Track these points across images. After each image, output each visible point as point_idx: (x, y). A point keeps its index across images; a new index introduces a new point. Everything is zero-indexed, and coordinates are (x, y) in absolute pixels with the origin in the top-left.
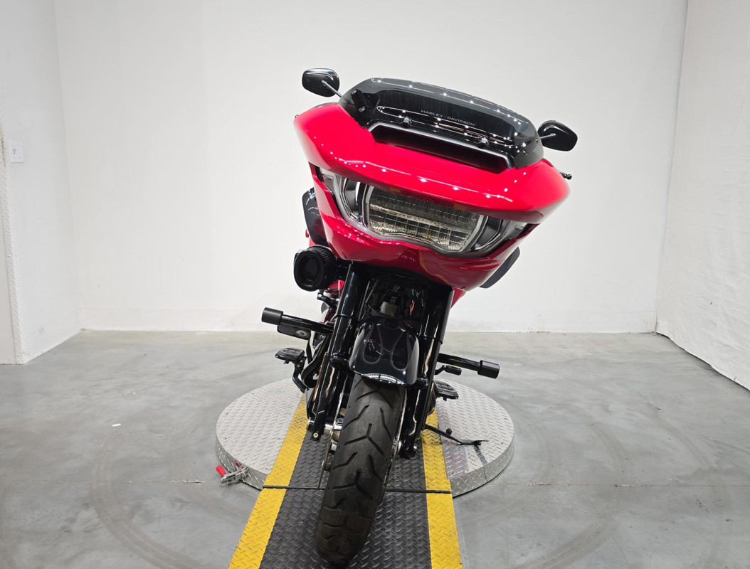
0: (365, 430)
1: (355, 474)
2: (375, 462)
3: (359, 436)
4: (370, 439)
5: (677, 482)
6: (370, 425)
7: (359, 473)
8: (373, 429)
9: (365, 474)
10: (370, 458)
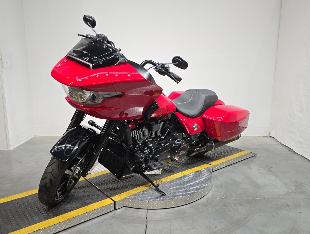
0: (51, 170)
1: (45, 184)
2: (52, 182)
3: (49, 172)
4: (52, 174)
5: (279, 197)
6: (53, 169)
7: (46, 184)
8: (54, 171)
9: (48, 185)
10: (51, 180)
